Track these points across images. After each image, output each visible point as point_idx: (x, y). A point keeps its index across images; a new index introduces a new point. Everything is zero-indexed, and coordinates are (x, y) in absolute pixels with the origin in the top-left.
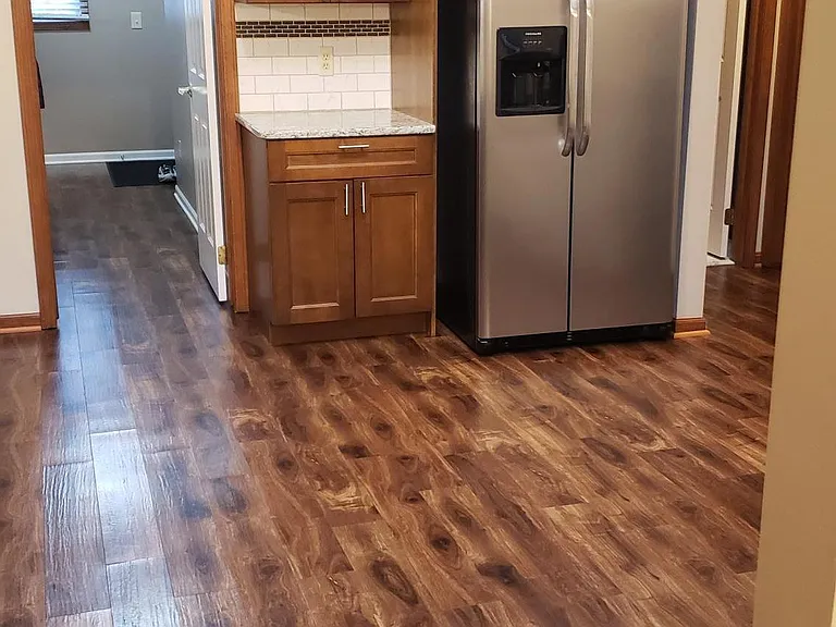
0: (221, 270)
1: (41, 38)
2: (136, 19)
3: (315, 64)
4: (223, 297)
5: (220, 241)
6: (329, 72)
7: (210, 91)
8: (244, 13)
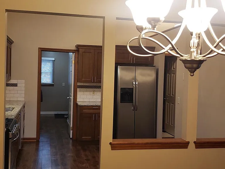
0: (71, 131)
1: (43, 88)
2: (64, 84)
3: (92, 93)
4: (71, 137)
5: (71, 126)
6: (94, 95)
7: (72, 98)
8: (79, 84)
